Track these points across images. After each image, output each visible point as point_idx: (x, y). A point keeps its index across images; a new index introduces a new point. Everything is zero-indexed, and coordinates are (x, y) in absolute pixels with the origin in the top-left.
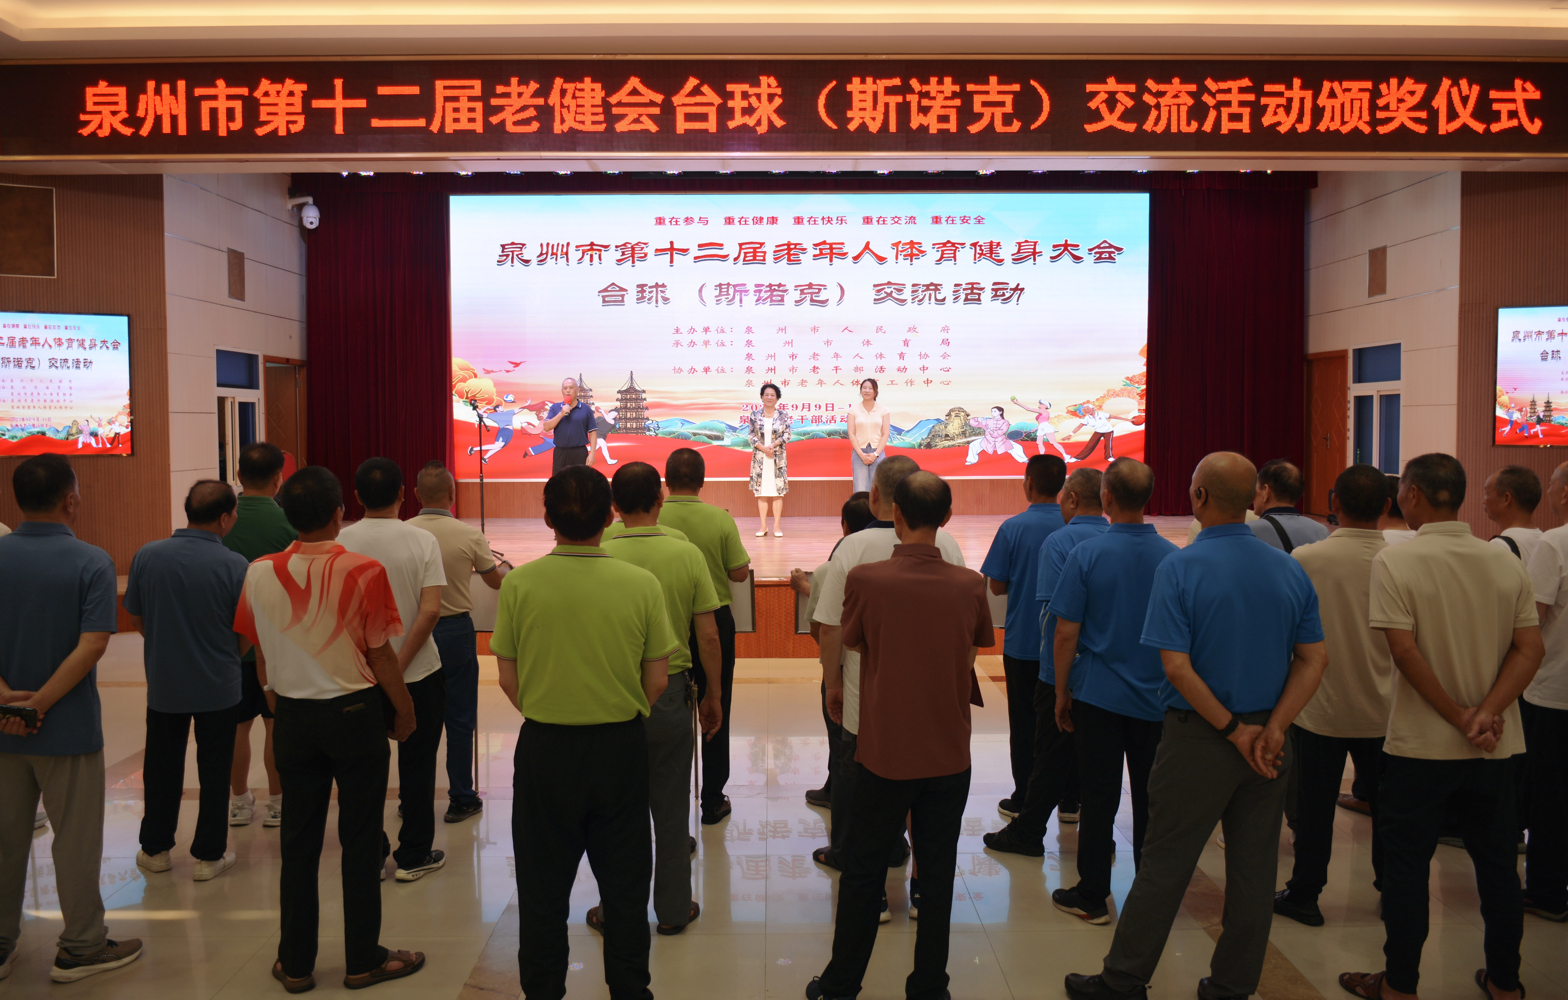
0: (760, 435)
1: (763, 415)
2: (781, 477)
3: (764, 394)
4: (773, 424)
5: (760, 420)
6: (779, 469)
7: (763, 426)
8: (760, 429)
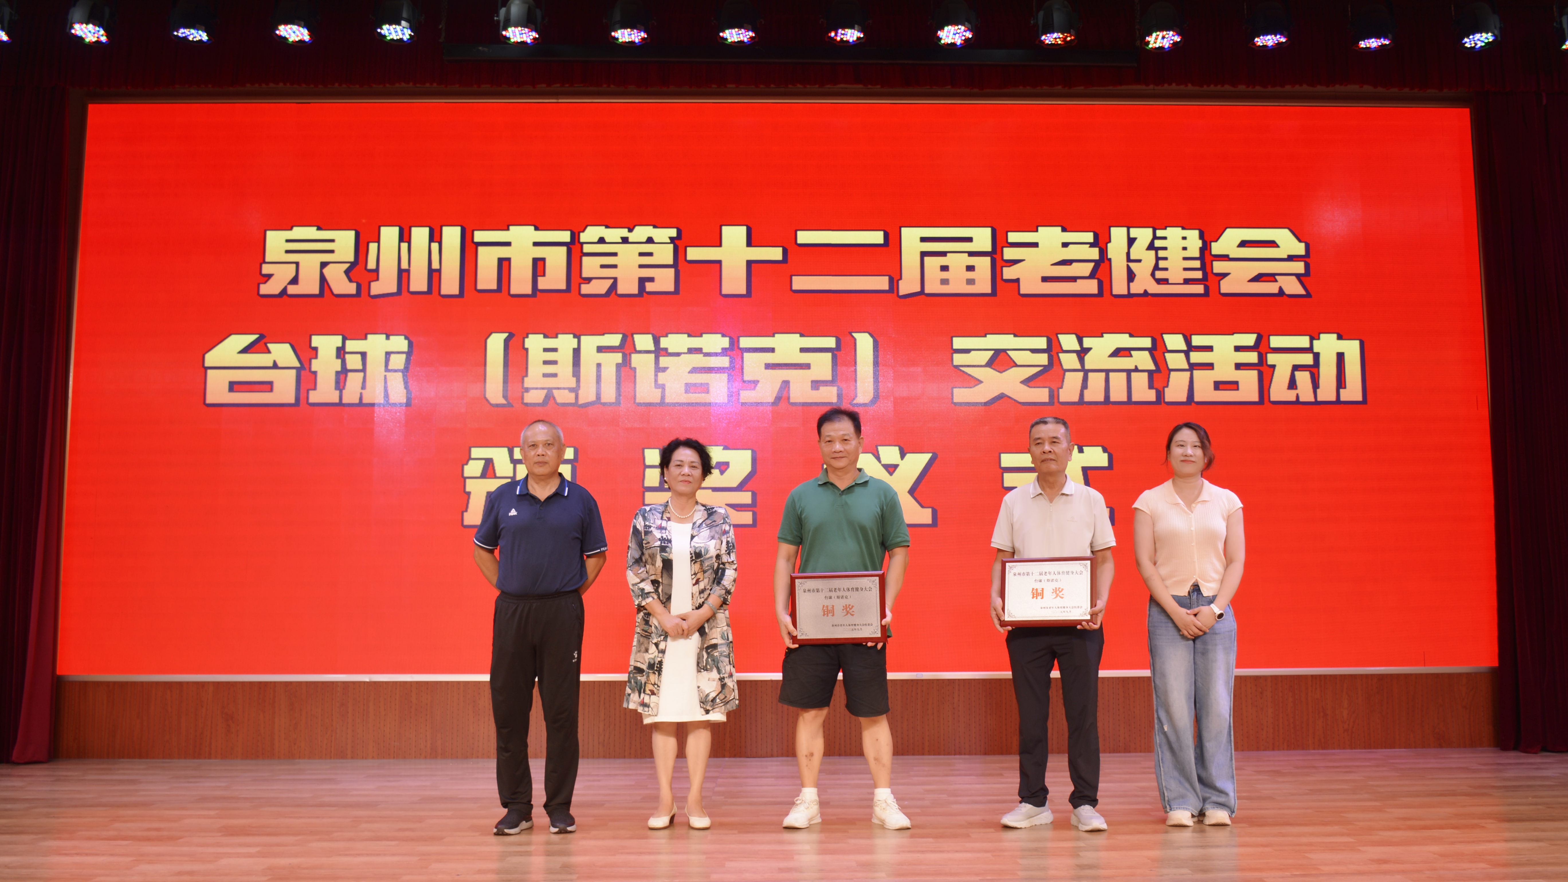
0: (659, 563)
1: (666, 516)
2: (711, 670)
3: (672, 464)
4: (692, 537)
5: (660, 528)
6: (707, 648)
7: (670, 541)
8: (663, 549)
